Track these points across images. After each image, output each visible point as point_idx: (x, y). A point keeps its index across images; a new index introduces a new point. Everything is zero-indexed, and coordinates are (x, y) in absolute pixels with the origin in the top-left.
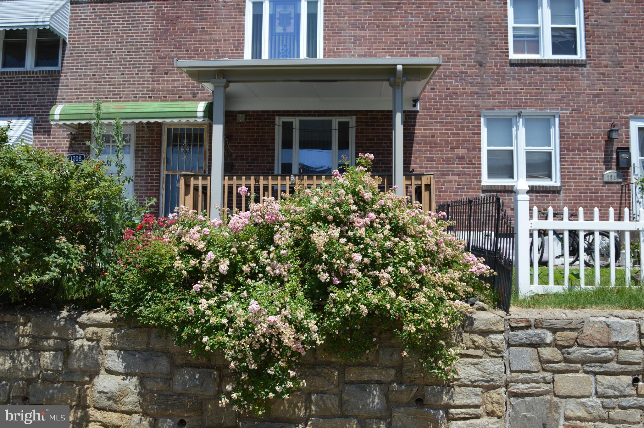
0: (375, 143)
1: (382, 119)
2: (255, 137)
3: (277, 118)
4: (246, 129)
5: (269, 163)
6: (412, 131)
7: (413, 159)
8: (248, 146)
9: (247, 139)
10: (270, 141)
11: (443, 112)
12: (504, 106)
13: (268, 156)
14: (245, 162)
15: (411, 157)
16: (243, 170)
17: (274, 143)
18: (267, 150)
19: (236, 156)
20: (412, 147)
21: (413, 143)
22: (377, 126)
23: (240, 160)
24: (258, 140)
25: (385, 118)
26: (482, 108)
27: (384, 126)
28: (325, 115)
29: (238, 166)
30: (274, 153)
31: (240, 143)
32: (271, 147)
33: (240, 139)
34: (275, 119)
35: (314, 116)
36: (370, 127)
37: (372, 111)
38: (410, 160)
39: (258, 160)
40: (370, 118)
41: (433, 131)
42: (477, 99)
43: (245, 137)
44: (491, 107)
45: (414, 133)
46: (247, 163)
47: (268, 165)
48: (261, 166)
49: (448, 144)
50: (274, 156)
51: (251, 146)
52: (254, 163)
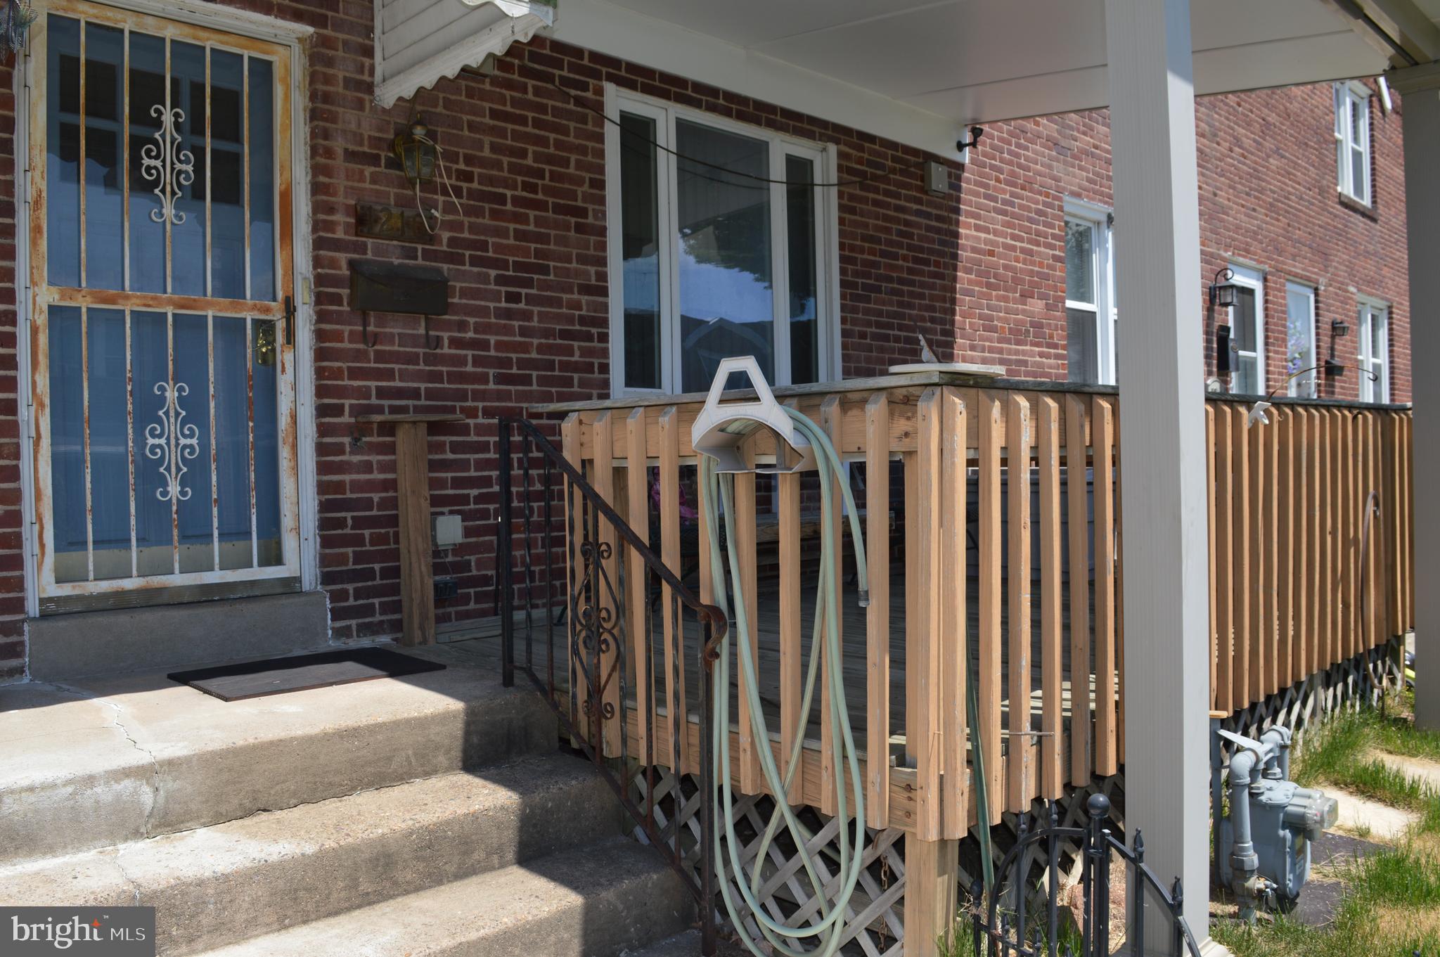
0: (884, 254)
1: (893, 171)
2: (529, 161)
3: (610, 89)
4: (494, 114)
5: (586, 289)
6: (953, 228)
7: (957, 318)
8: (502, 199)
9: (498, 166)
10: (586, 187)
11: (1008, 183)
12: (1095, 192)
13: (582, 259)
14: (493, 273)
15: (953, 313)
16: (484, 312)
17: (602, 200)
18: (580, 228)
19: (452, 242)
20: (955, 279)
21: (955, 268)
22: (887, 193)
23: (475, 261)
24: (540, 174)
25: (902, 172)
26: (1064, 189)
27: (897, 196)
28: (756, 121)
29: (464, 293)
30: (602, 246)
31: (468, 177)
32: (590, 220)
33: (469, 160)
34: (600, 92)
35: (727, 113)
36: (871, 195)
37: (871, 138)
38: (953, 323)
39: (544, 270)
40: (870, 163)
41: (991, 237)
42: (1058, 161)
43: (487, 153)
44: (1075, 189)
45: (956, 235)
46: (500, 280)
47: (584, 299)
48: (558, 303)
49: (1017, 281)
50: (602, 262)
51: (517, 201)
52: (528, 283)
